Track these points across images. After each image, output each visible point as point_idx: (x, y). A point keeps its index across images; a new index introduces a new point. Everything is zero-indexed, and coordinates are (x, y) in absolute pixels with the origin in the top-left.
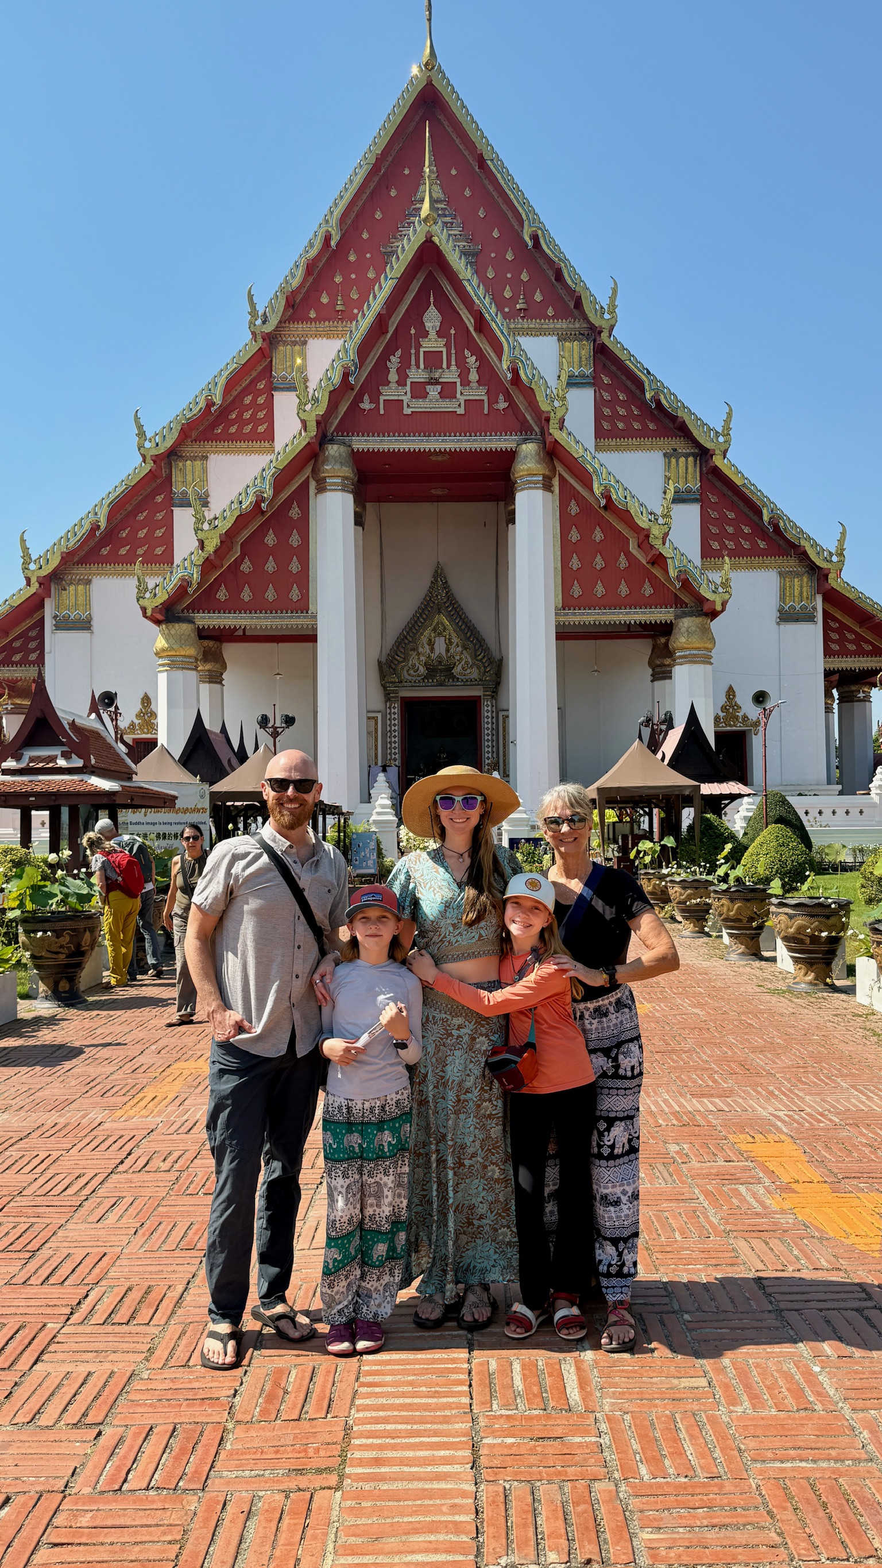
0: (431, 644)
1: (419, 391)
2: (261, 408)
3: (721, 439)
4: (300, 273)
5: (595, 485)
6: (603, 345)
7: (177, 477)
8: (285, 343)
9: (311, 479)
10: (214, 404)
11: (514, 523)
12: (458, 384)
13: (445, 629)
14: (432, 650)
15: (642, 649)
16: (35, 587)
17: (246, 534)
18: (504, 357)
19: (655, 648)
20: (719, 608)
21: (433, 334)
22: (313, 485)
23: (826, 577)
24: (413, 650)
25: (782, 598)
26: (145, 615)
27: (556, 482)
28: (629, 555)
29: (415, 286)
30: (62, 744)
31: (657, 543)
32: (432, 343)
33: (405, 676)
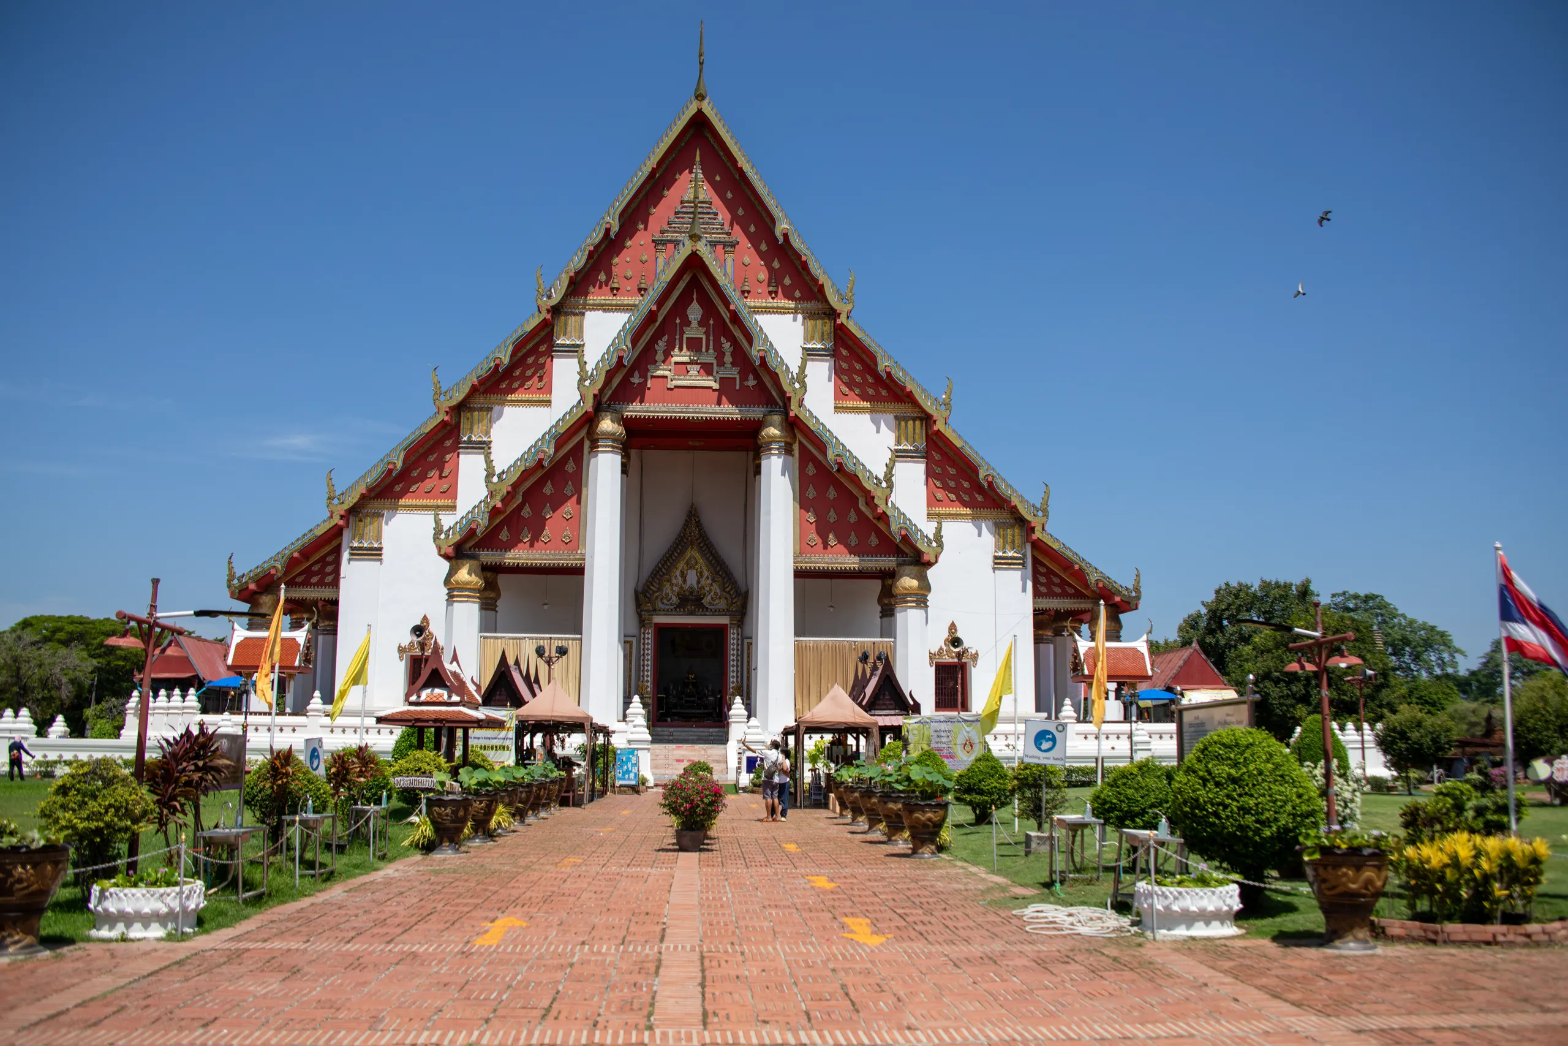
0: (684, 576)
1: (681, 369)
2: (541, 367)
3: (943, 407)
4: (584, 257)
5: (829, 453)
6: (842, 326)
7: (464, 426)
8: (566, 314)
9: (585, 441)
10: (501, 365)
11: (761, 476)
12: (715, 364)
13: (697, 562)
14: (685, 581)
16: (337, 519)
17: (528, 484)
18: (755, 348)
19: (883, 586)
20: (933, 560)
21: (694, 324)
22: (587, 444)
23: (1033, 529)
24: (667, 581)
25: (997, 548)
26: (439, 554)
27: (796, 447)
28: (859, 512)
29: (682, 285)
31: (881, 503)
32: (694, 331)
33: (660, 605)
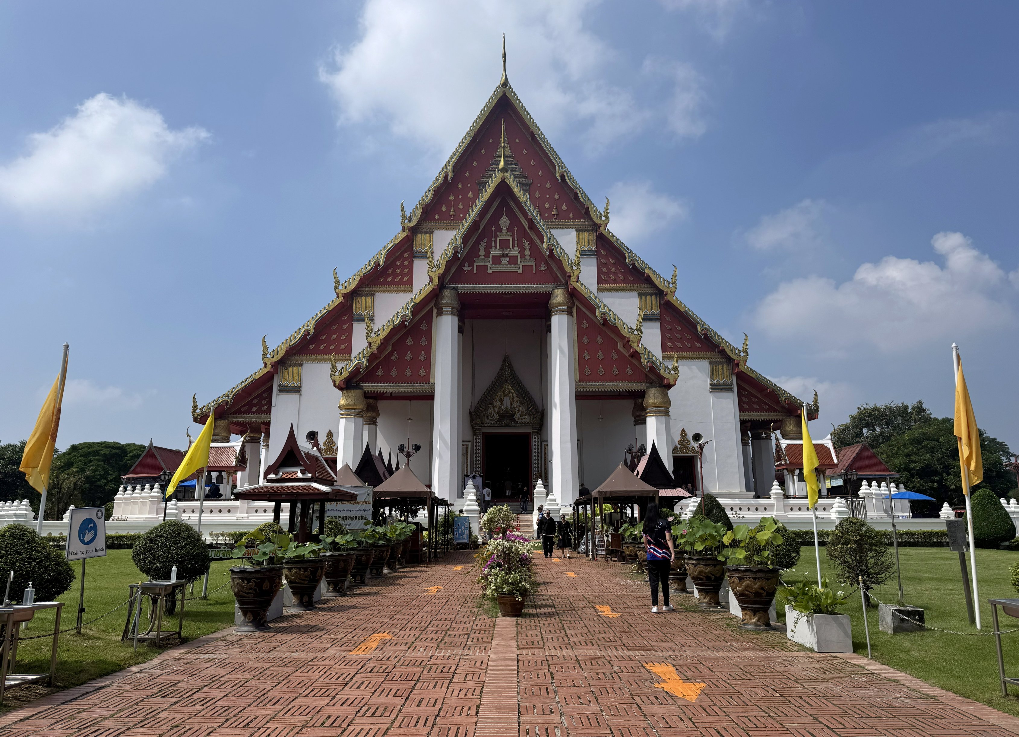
0: (501, 401)
1: (497, 260)
2: (406, 267)
3: (671, 285)
4: (430, 195)
5: (597, 312)
6: (601, 234)
7: (356, 305)
8: (421, 233)
9: (434, 308)
10: (379, 265)
11: (550, 332)
12: (519, 257)
13: (510, 392)
14: (502, 404)
15: (629, 404)
16: (269, 368)
17: (396, 338)
18: (545, 243)
19: (636, 405)
20: (672, 383)
21: (505, 231)
22: (435, 311)
23: (737, 365)
24: (490, 404)
25: (712, 378)
26: (335, 386)
27: (575, 310)
28: (618, 351)
29: (495, 205)
30: (301, 465)
31: (634, 345)
32: (505, 235)
33: (486, 420)
